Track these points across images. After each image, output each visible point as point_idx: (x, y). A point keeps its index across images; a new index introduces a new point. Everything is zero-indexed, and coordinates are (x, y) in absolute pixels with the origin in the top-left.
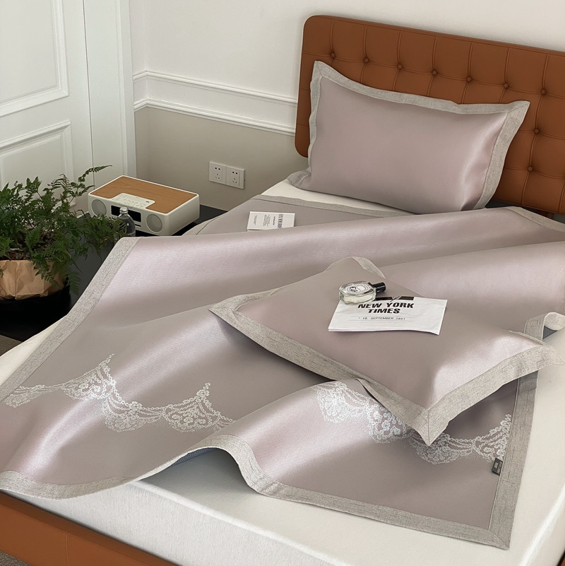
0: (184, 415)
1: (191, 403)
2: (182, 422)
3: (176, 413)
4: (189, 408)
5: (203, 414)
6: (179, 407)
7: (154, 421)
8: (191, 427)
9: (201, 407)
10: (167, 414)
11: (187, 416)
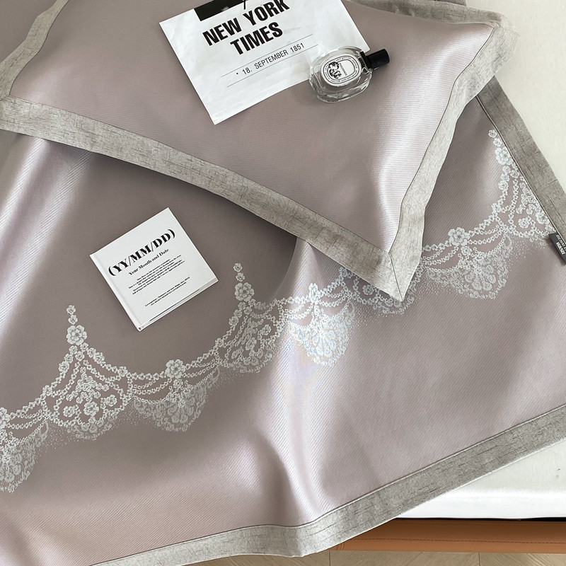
0: (80, 401)
1: (72, 366)
2: (85, 418)
3: (65, 403)
4: (76, 380)
5: (104, 383)
6: (61, 387)
7: (44, 436)
8: (102, 420)
9: (93, 371)
10: (53, 411)
11: (85, 401)
